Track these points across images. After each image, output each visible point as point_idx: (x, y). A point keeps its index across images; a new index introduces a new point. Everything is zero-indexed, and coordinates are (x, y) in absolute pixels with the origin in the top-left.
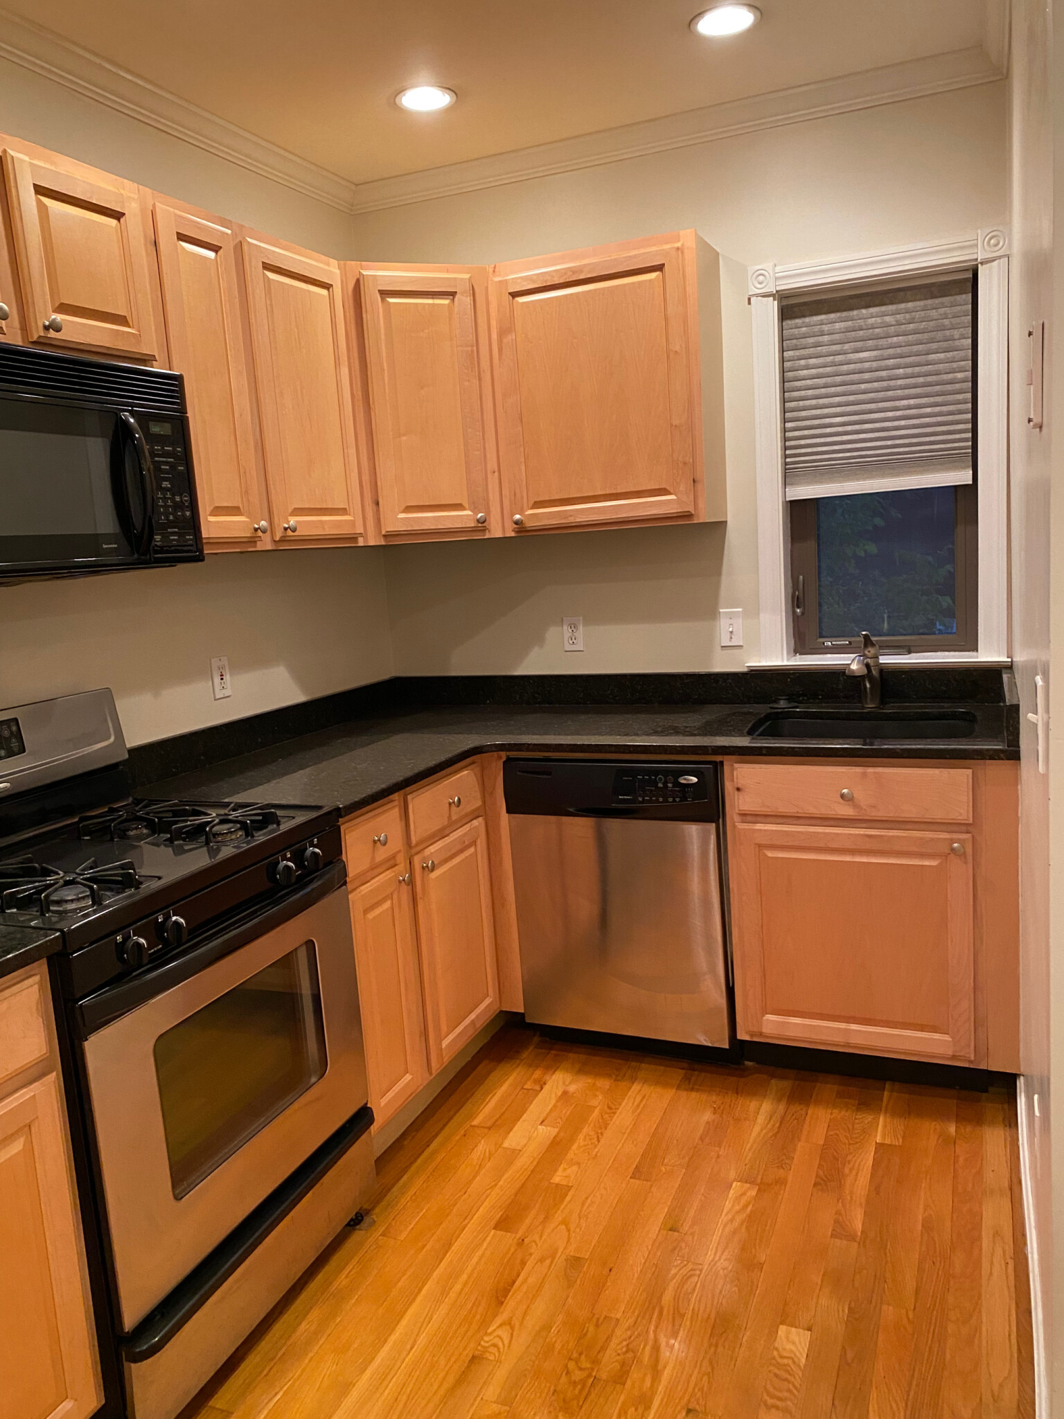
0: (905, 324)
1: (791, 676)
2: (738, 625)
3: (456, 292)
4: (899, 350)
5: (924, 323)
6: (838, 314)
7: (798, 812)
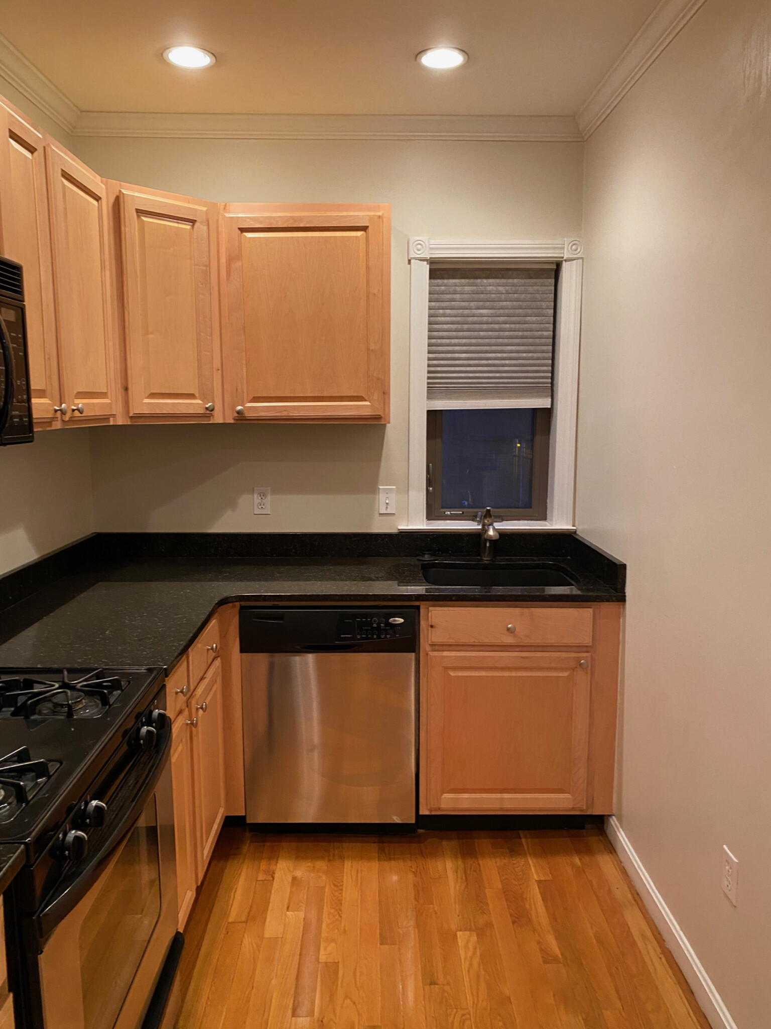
0: (511, 293)
1: (431, 537)
2: (393, 499)
3: (196, 221)
4: (506, 311)
5: (524, 295)
6: (467, 280)
7: (474, 642)
